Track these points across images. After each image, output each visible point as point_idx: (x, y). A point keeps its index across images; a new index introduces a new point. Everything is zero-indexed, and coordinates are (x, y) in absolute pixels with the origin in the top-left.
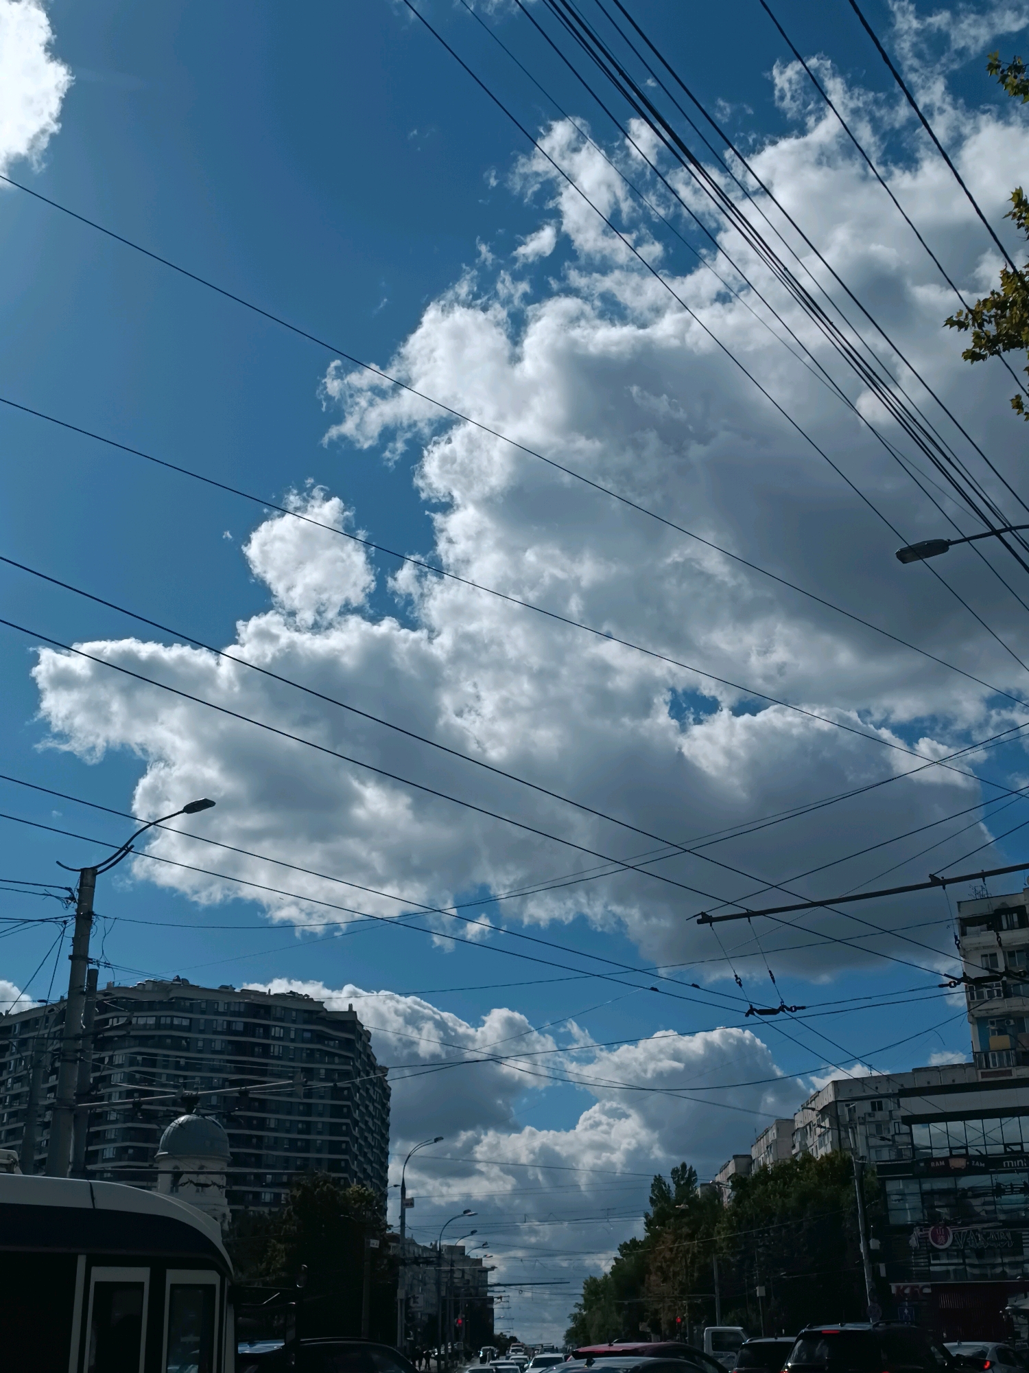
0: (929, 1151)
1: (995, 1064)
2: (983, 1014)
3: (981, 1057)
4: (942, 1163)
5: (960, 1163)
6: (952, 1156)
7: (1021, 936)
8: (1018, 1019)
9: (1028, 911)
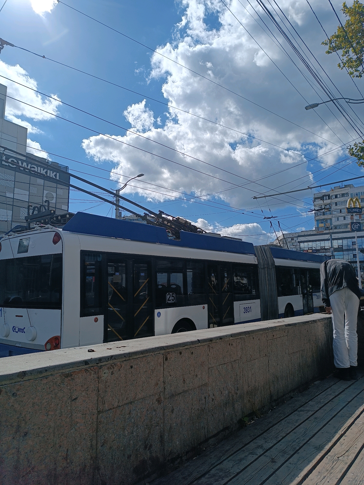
0: (304, 248)
1: (320, 230)
2: (318, 219)
3: (317, 228)
4: (306, 251)
5: (311, 251)
6: (309, 249)
7: (328, 201)
8: (326, 220)
9: (331, 196)
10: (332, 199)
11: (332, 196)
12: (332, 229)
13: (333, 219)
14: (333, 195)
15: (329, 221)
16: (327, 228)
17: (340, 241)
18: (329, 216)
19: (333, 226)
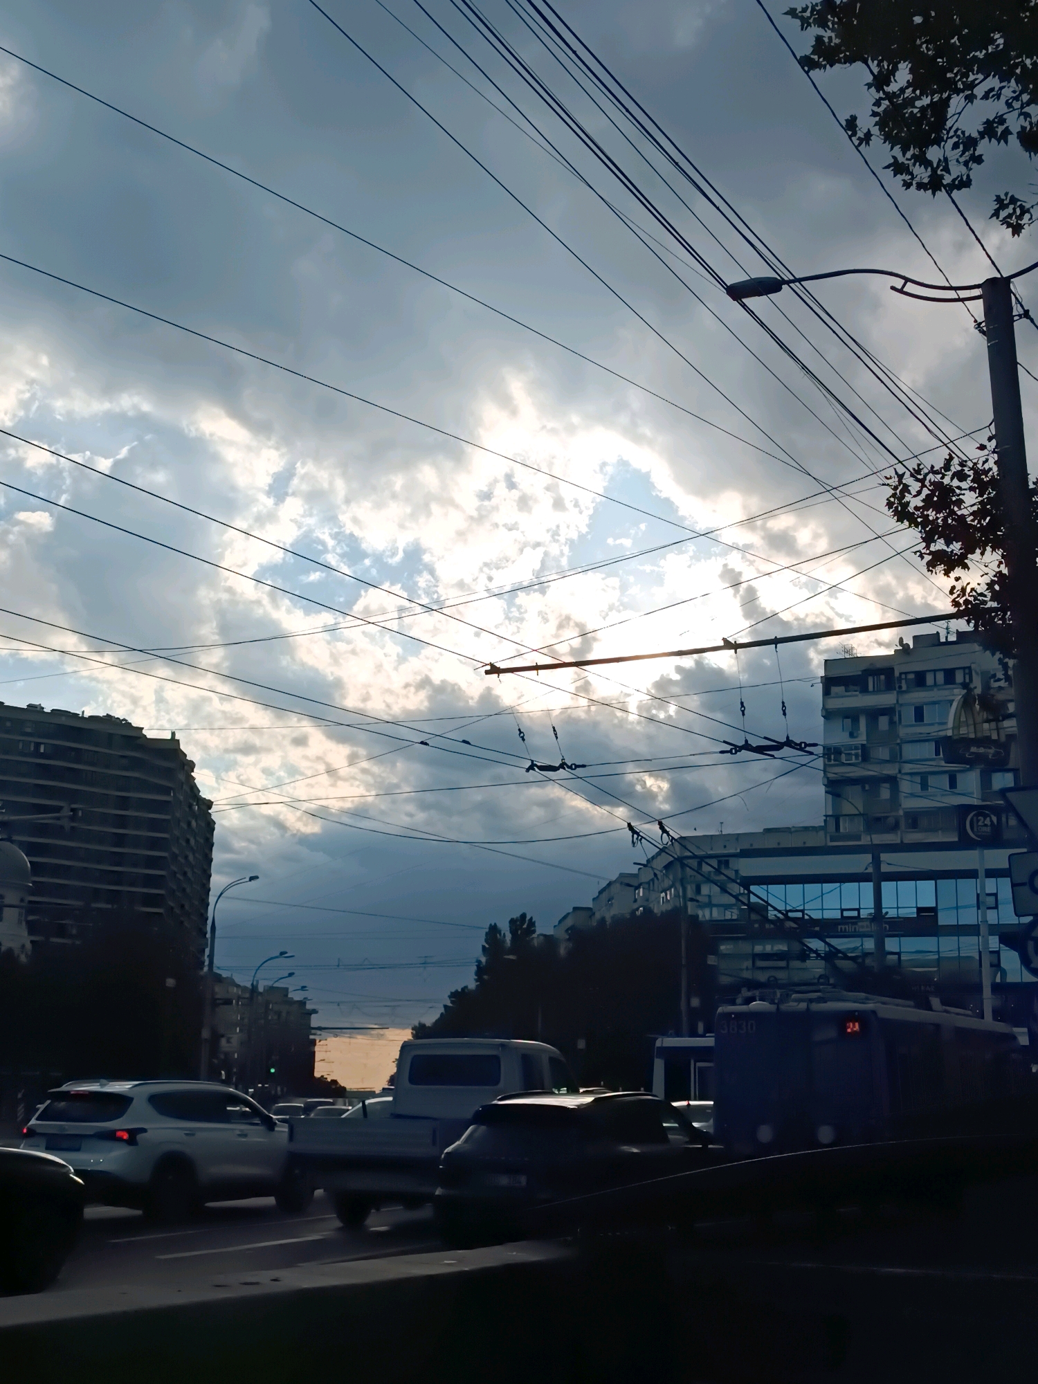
0: (765, 911)
1: (845, 829)
2: (838, 777)
3: (832, 821)
4: (777, 926)
5: (796, 926)
6: (787, 918)
7: (887, 699)
8: (876, 782)
9: (897, 674)
10: (900, 687)
11: (903, 676)
12: (895, 828)
13: (905, 786)
14: (906, 673)
15: (885, 793)
16: (875, 823)
17: (927, 886)
18: (890, 770)
19: (901, 813)
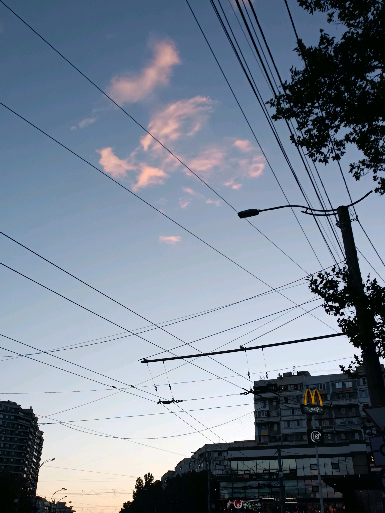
0: (237, 471)
1: (262, 440)
2: (260, 422)
3: (258, 438)
4: (241, 476)
5: (247, 476)
6: (245, 474)
7: (275, 395)
8: (272, 424)
9: (278, 386)
12: (280, 440)
13: (282, 425)
14: (281, 386)
15: (276, 427)
16: (272, 439)
17: (293, 461)
18: (277, 420)
19: (281, 435)
